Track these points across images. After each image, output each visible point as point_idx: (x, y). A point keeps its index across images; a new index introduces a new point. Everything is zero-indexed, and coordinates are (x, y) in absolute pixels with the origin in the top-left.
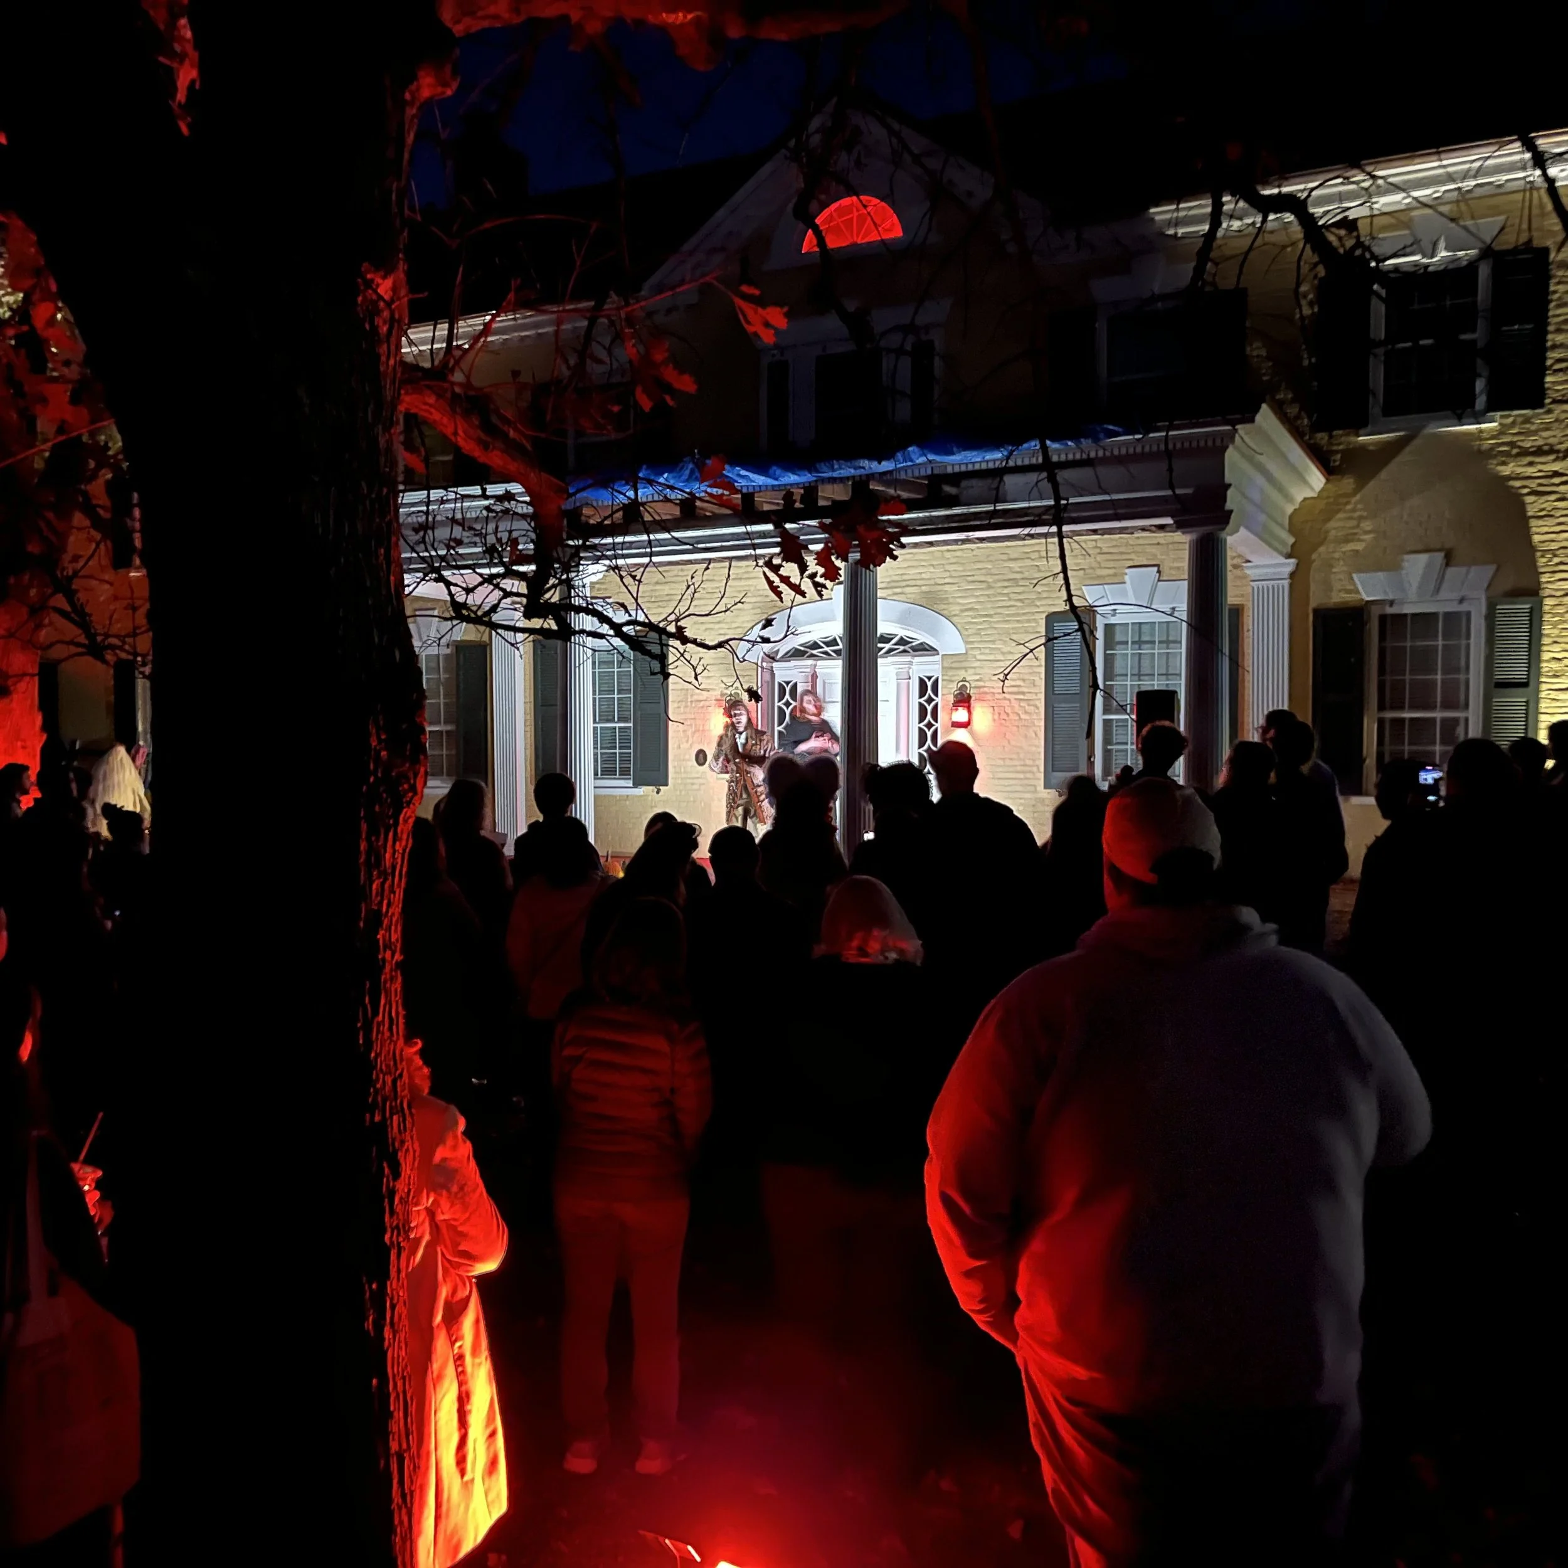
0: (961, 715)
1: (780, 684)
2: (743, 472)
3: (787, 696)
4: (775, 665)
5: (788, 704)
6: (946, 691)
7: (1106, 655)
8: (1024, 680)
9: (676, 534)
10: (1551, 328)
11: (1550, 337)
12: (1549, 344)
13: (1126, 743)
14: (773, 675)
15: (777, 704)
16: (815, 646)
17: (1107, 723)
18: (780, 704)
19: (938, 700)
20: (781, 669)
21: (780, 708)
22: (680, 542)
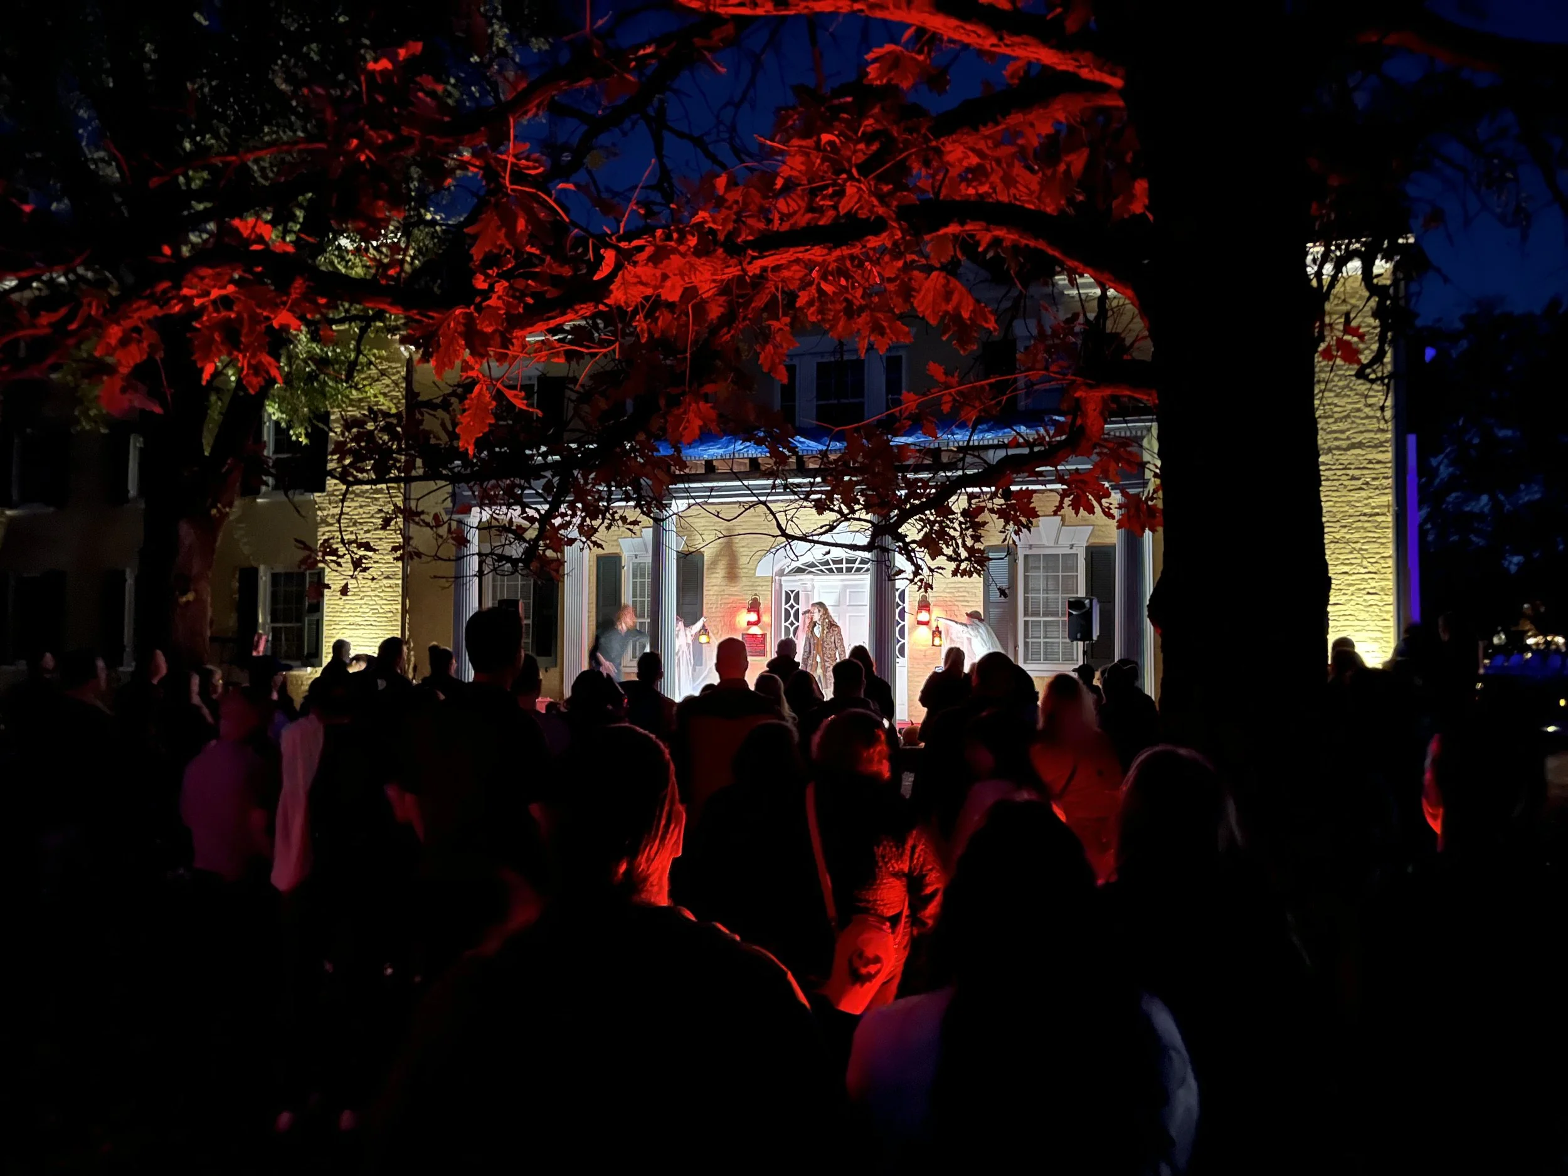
0: (923, 616)
1: (786, 592)
2: (802, 440)
3: (792, 601)
4: (783, 578)
5: (792, 607)
6: (912, 599)
7: (1025, 576)
8: (968, 592)
9: (746, 483)
10: (1317, 369)
11: (1316, 375)
12: (1316, 379)
13: (1040, 638)
14: (781, 585)
15: (783, 606)
16: (813, 565)
17: (1026, 623)
18: (787, 606)
19: (906, 605)
20: (786, 581)
21: (786, 609)
22: (748, 487)
